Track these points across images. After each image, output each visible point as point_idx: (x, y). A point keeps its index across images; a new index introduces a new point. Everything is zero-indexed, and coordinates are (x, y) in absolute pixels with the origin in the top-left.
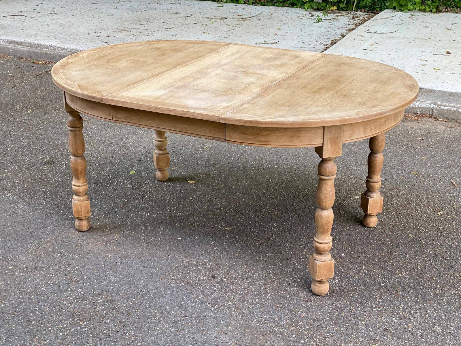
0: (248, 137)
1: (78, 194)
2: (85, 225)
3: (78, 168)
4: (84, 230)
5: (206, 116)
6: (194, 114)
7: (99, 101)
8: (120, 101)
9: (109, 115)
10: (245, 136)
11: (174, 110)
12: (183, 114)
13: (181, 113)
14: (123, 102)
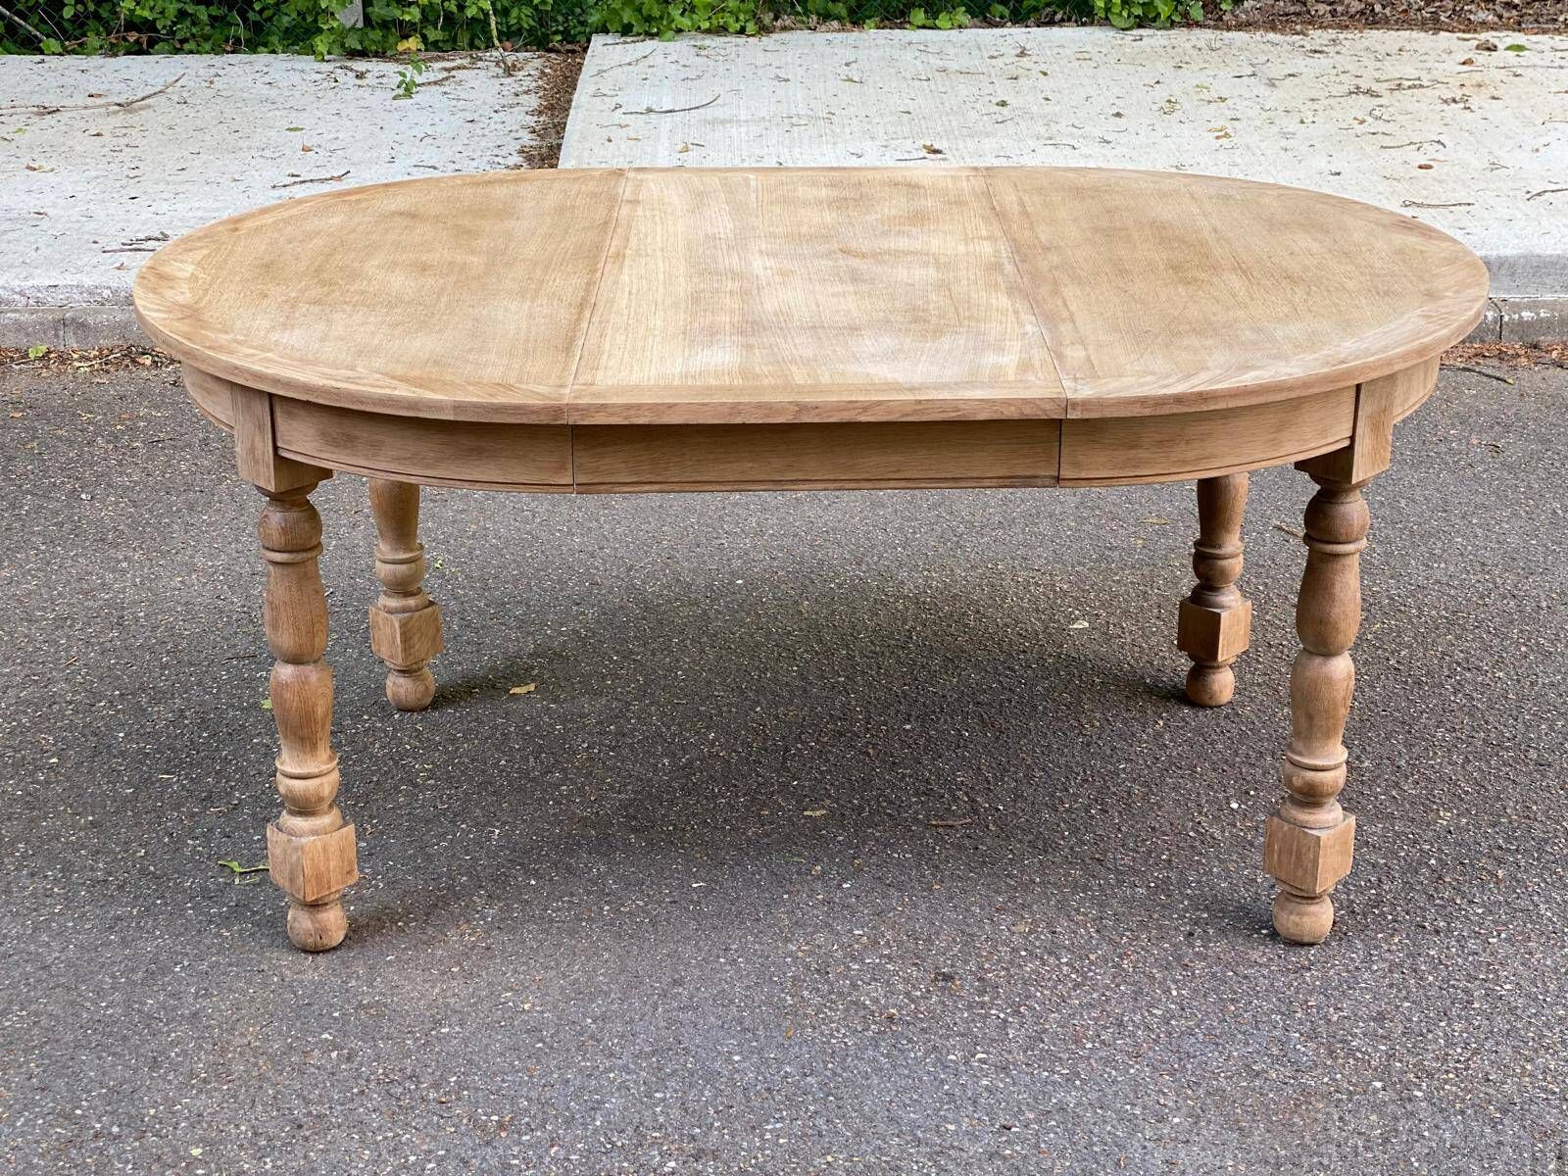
0: (1142, 454)
1: (305, 808)
2: (334, 921)
3: (315, 705)
4: (334, 944)
5: (1010, 405)
6: (961, 406)
7: (544, 420)
8: (639, 406)
9: (562, 468)
10: (1132, 453)
11: (879, 403)
12: (915, 412)
13: (909, 409)
14: (653, 408)
